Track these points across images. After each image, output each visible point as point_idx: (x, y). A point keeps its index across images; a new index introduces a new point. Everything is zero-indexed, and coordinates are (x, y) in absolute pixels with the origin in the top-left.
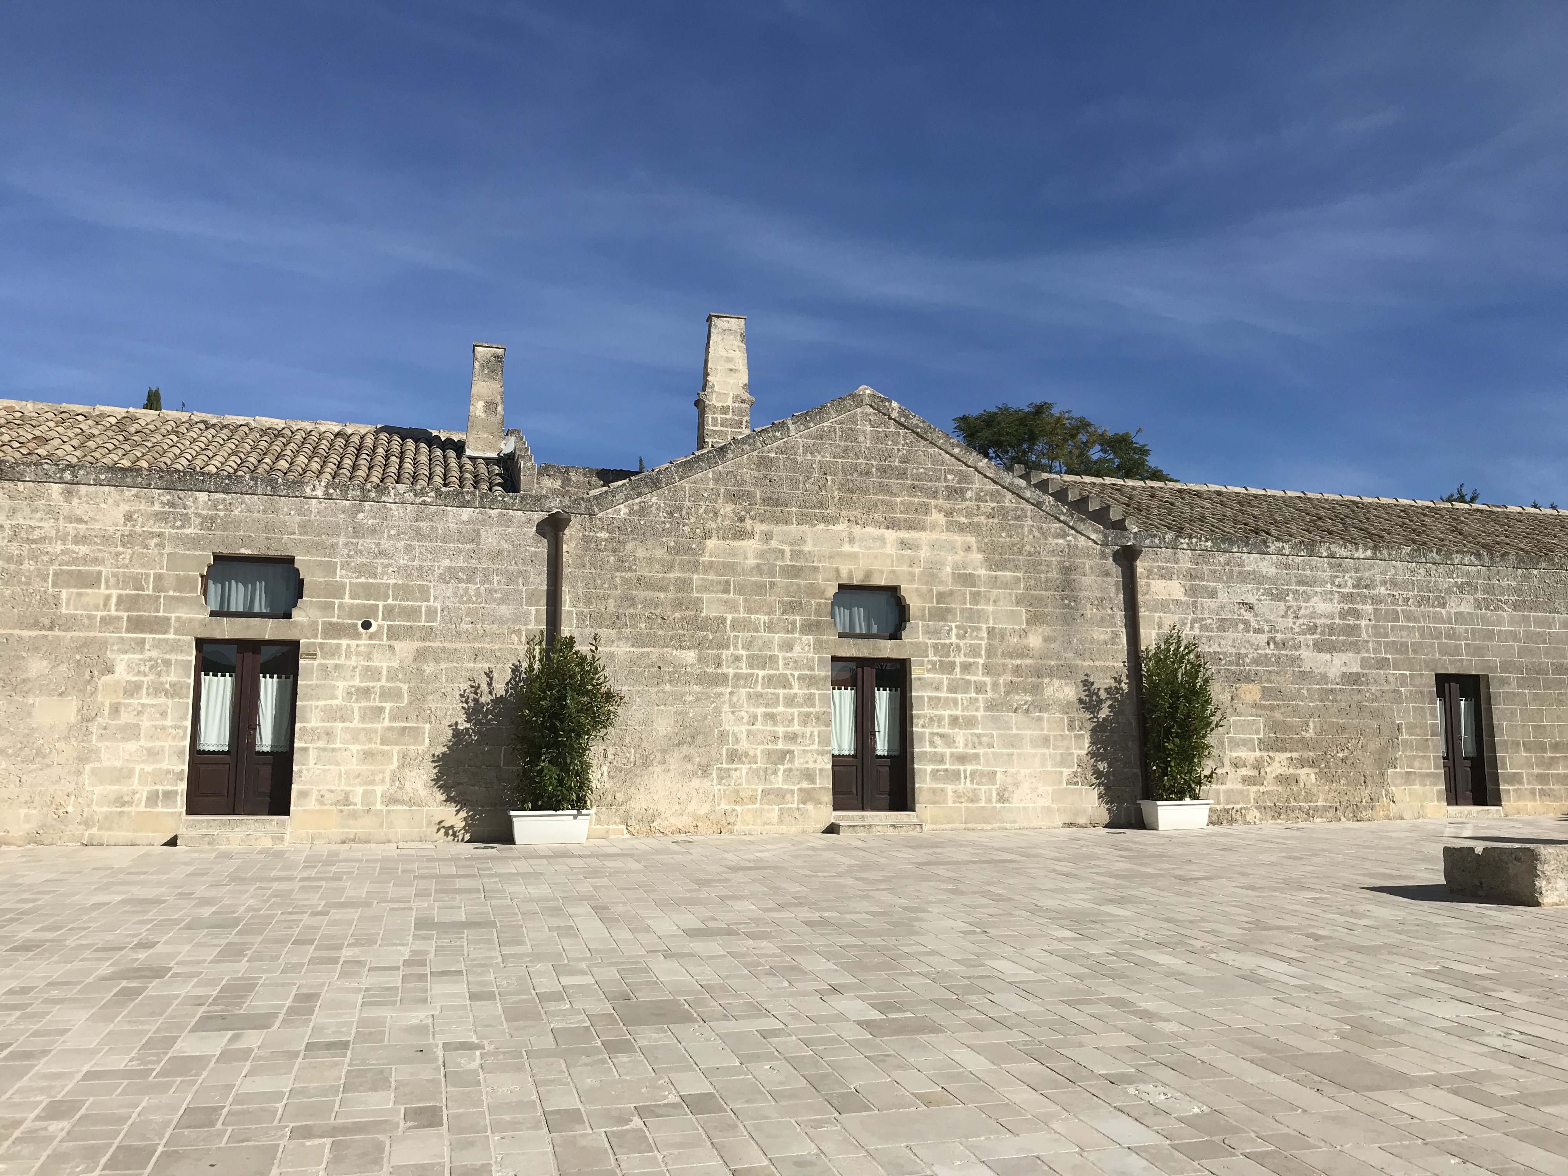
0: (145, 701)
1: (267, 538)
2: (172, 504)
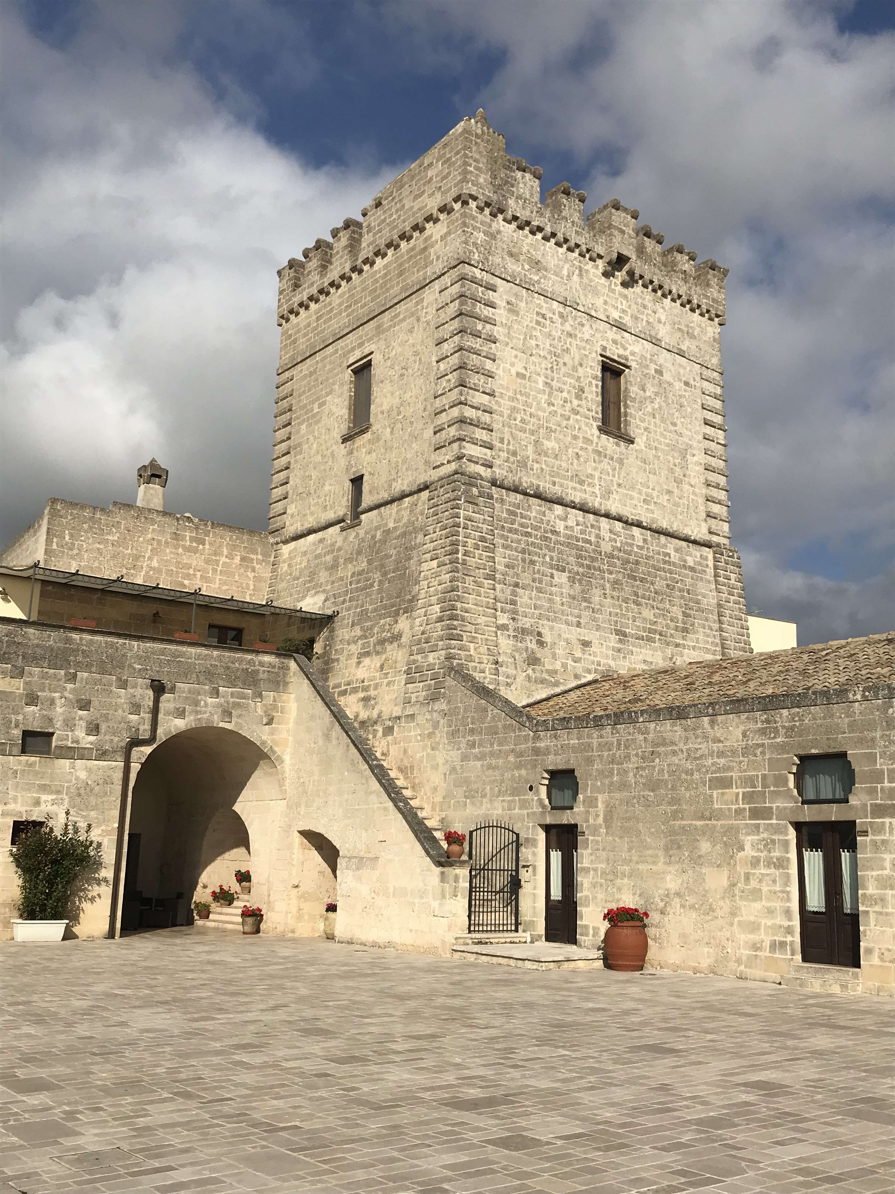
0: (763, 871)
1: (828, 739)
2: (768, 721)
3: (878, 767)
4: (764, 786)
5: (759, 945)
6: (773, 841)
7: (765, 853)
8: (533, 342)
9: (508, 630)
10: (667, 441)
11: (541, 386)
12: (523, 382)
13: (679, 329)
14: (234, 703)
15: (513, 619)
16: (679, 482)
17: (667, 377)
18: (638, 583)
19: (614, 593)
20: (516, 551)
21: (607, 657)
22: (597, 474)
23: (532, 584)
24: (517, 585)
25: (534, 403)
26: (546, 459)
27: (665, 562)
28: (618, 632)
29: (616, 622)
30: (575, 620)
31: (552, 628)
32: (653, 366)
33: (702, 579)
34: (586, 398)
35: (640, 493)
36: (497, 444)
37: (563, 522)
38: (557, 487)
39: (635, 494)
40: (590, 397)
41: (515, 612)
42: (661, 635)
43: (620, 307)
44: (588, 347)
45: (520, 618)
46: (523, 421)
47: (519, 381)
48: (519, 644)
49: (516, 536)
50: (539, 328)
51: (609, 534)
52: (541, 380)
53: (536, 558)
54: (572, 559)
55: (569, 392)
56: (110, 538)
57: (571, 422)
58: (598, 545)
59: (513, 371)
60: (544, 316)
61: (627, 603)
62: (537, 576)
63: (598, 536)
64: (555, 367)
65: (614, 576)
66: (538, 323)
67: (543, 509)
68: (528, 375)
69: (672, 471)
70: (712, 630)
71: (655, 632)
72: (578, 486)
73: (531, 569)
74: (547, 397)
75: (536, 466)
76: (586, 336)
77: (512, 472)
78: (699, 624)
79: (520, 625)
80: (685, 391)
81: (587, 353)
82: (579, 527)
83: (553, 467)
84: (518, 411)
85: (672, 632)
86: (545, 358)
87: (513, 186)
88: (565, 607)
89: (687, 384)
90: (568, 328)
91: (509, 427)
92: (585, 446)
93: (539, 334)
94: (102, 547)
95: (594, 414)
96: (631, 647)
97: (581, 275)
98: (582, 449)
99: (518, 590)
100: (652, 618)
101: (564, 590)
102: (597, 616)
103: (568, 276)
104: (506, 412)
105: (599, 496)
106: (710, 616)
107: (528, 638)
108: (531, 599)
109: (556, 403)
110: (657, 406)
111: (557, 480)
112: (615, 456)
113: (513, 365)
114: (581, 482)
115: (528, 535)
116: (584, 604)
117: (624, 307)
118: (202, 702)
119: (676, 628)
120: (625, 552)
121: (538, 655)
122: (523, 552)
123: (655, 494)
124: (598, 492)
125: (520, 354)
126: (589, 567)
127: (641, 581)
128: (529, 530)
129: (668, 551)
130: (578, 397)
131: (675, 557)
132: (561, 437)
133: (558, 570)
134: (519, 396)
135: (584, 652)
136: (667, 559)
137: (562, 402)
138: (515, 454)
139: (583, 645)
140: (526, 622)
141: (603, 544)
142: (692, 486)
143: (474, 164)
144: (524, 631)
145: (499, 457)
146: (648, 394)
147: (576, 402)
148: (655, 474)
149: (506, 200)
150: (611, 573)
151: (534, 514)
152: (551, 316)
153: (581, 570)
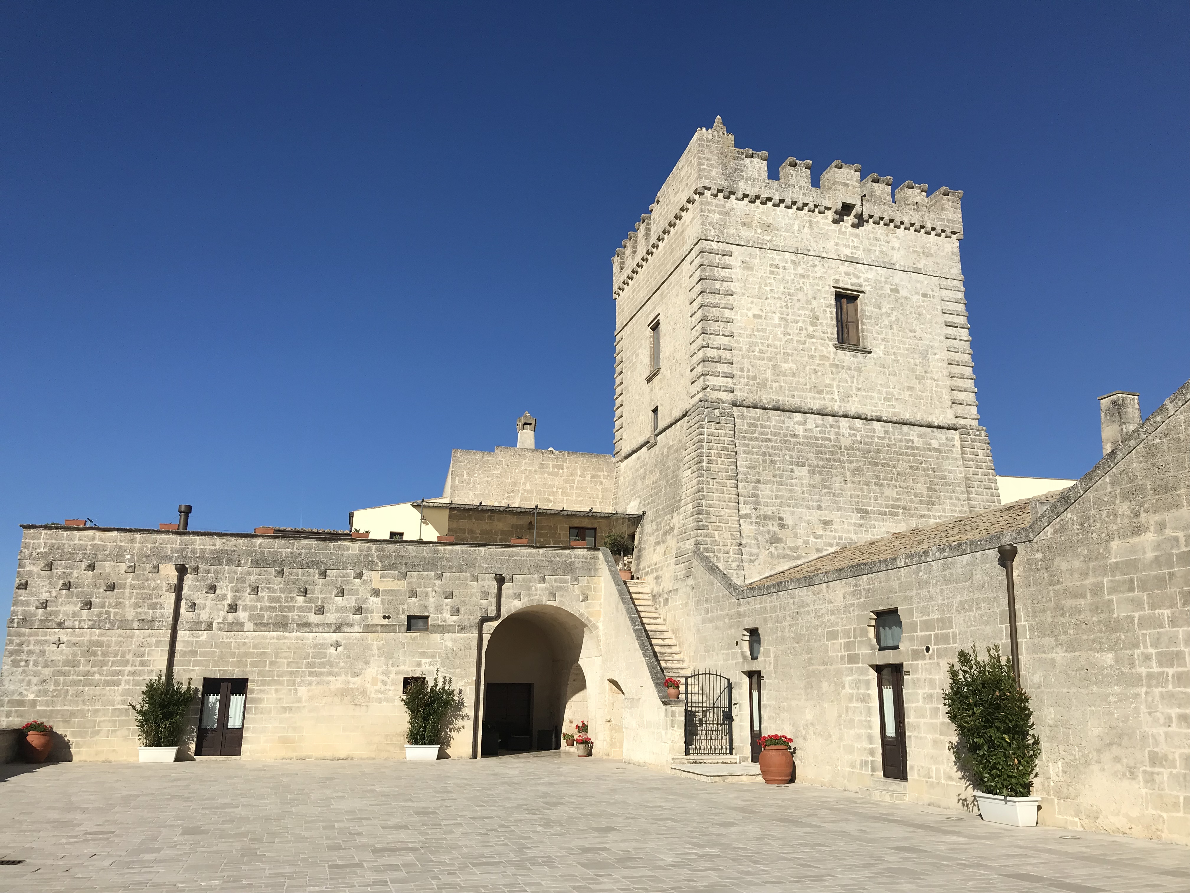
0: (855, 705)
1: (888, 598)
2: (856, 585)
3: (914, 619)
4: (855, 638)
5: (854, 764)
6: (860, 680)
7: (856, 690)
8: (768, 289)
9: (750, 518)
10: (907, 346)
11: (776, 321)
12: (760, 321)
13: (914, 251)
14: (557, 587)
15: (756, 509)
16: (918, 378)
17: (903, 293)
18: (880, 467)
19: (855, 479)
20: (757, 454)
21: (849, 532)
22: (835, 384)
23: (773, 479)
24: (758, 482)
25: (771, 336)
26: (784, 378)
27: (908, 448)
28: (859, 511)
29: (857, 502)
30: (815, 504)
31: (793, 513)
32: (888, 287)
33: (947, 458)
34: (821, 324)
35: (880, 392)
36: (738, 373)
37: (802, 427)
38: (796, 399)
39: (875, 395)
40: (824, 322)
41: (758, 503)
42: (904, 508)
43: (851, 244)
44: (821, 283)
45: (762, 507)
46: (761, 351)
47: (756, 321)
48: (762, 528)
49: (757, 443)
50: (772, 276)
51: (848, 431)
52: (776, 317)
53: (776, 458)
54: (812, 456)
55: (804, 321)
56: (495, 472)
57: (807, 345)
58: (838, 440)
59: (750, 314)
60: (777, 267)
61: (868, 485)
62: (777, 472)
63: (837, 434)
64: (789, 304)
65: (854, 464)
66: (772, 273)
67: (782, 418)
68: (764, 314)
69: (913, 370)
70: (959, 500)
71: (898, 507)
72: (817, 395)
73: (772, 468)
74: (782, 329)
75: (775, 385)
76: (818, 275)
77: (752, 392)
78: (945, 496)
79: (762, 513)
80: (923, 301)
81: (820, 288)
82: (818, 429)
83: (791, 384)
84: (756, 344)
85: (916, 505)
86: (780, 299)
87: (742, 171)
88: (806, 495)
89: (924, 295)
90: (800, 271)
91: (749, 358)
92: (822, 362)
93: (772, 281)
94: (489, 479)
95: (829, 335)
96: (873, 522)
97: (811, 227)
98: (819, 365)
99: (759, 485)
100: (895, 495)
101: (804, 481)
102: (837, 499)
103: (799, 230)
104: (745, 347)
105: (838, 400)
106: (958, 488)
107: (770, 523)
108: (772, 491)
109: (791, 332)
110: (893, 319)
111: (796, 393)
112: (853, 366)
113: (749, 309)
114: (820, 392)
115: (769, 440)
116: (826, 490)
117: (855, 244)
118: (533, 588)
119: (921, 502)
120: (865, 444)
121: (780, 536)
122: (764, 454)
123: (896, 392)
124: (837, 398)
125: (755, 300)
126: (829, 460)
127: (883, 466)
128: (769, 436)
129: (911, 438)
130: (812, 324)
131: (918, 442)
132: (798, 358)
133: (798, 465)
134: (756, 333)
135: (825, 529)
136: (910, 444)
137: (797, 331)
138: (754, 378)
139: (824, 524)
140: (768, 511)
141: (842, 439)
142: (935, 380)
143: (706, 162)
144: (766, 518)
145: (740, 382)
146: (884, 310)
147: (811, 329)
148: (895, 375)
149: (737, 184)
150: (851, 462)
151: (774, 423)
152: (784, 264)
153: (821, 463)
